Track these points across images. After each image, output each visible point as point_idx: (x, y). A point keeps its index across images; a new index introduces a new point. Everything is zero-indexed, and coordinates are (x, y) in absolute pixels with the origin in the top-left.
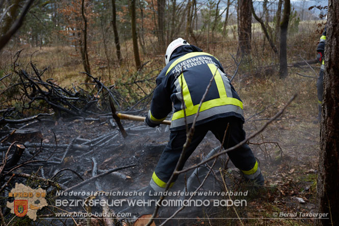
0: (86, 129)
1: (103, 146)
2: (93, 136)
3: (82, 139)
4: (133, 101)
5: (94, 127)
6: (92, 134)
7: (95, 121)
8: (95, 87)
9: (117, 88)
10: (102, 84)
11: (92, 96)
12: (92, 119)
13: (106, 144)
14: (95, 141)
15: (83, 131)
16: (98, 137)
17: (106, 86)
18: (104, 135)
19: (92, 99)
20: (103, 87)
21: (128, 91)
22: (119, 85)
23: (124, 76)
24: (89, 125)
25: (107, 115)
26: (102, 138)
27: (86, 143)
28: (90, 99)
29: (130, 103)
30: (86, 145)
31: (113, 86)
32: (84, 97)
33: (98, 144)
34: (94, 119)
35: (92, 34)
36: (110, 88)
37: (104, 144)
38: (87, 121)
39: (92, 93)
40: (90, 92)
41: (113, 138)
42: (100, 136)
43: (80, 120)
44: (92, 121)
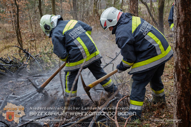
0: (17, 88)
1: (29, 100)
2: (23, 93)
3: (14, 96)
4: (53, 66)
5: (23, 86)
6: (22, 91)
7: (24, 81)
8: (25, 56)
9: (41, 57)
10: (30, 54)
11: (23, 62)
12: (22, 80)
13: (31, 99)
14: (23, 97)
15: (15, 90)
16: (26, 93)
17: (33, 55)
18: (30, 92)
19: (22, 65)
20: (31, 56)
21: (49, 58)
22: (43, 54)
23: (46, 47)
24: (20, 85)
25: (34, 77)
26: (29, 95)
27: (16, 98)
28: (21, 65)
29: (51, 67)
30: (16, 100)
31: (38, 55)
32: (16, 63)
33: (25, 99)
34: (24, 80)
35: (23, 16)
36: (36, 56)
37: (30, 99)
38: (18, 81)
39: (22, 60)
40: (21, 60)
41: (36, 94)
42: (27, 93)
43: (13, 81)
44: (22, 81)
